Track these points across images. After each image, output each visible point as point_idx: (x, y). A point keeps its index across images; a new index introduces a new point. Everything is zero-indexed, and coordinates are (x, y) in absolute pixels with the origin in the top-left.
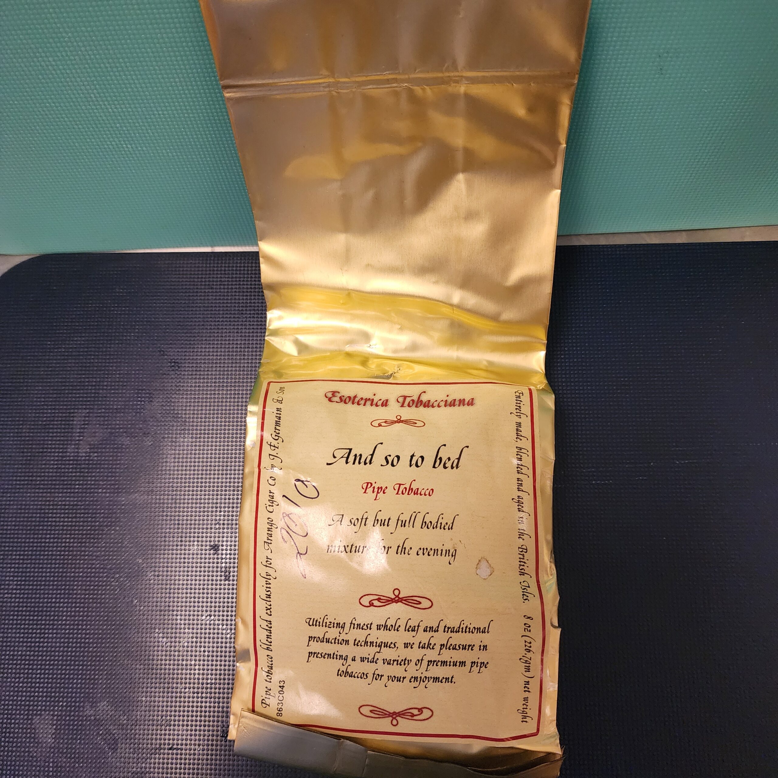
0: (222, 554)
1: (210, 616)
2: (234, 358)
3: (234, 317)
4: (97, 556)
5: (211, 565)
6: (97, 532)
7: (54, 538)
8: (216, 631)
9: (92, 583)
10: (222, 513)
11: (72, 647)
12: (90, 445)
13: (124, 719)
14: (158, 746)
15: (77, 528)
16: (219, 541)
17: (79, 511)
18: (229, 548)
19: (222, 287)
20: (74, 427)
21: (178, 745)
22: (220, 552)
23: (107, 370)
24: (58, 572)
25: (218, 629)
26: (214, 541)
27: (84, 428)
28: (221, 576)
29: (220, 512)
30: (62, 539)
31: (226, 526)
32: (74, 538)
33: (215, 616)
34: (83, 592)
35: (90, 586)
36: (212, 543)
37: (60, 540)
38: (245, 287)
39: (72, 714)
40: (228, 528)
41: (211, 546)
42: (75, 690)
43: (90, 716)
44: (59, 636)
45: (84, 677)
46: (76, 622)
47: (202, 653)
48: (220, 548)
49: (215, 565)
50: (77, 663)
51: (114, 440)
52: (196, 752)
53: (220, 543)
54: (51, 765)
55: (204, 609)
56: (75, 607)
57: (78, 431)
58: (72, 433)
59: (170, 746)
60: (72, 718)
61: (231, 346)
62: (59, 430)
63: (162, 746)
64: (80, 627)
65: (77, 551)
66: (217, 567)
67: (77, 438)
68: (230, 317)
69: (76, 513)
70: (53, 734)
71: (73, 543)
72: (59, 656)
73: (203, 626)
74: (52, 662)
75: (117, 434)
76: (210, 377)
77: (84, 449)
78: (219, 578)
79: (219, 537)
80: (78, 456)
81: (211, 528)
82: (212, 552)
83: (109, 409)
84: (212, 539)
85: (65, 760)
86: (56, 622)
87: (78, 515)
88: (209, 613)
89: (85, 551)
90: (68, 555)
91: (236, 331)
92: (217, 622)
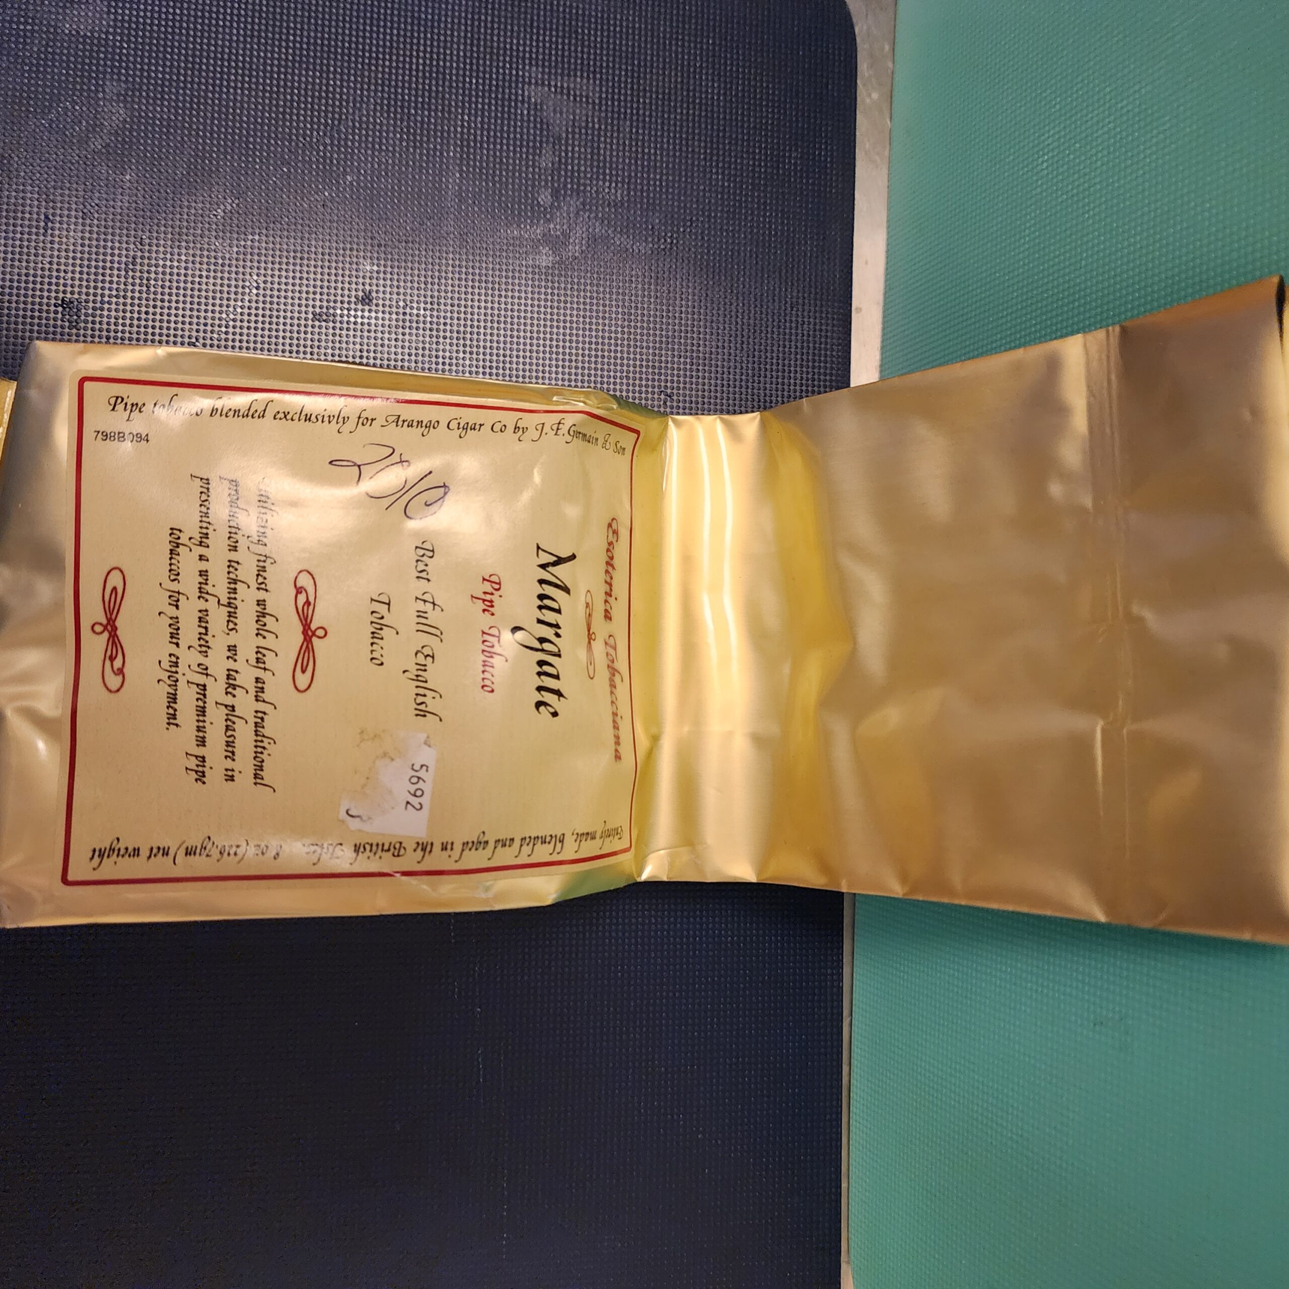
0: (356, 310)
1: (257, 288)
2: (676, 340)
3: (743, 342)
4: (360, 110)
5: (339, 292)
6: (399, 110)
7: (391, 41)
8: (233, 296)
9: (316, 101)
10: (422, 312)
11: (214, 66)
12: (541, 105)
13: (97, 144)
14: (51, 197)
15: (407, 78)
16: (377, 305)
17: (434, 82)
18: (366, 321)
19: (794, 325)
20: (572, 79)
21: (52, 229)
22: (360, 307)
23: (662, 135)
24: (336, 46)
25: (235, 300)
26: (377, 298)
27: (568, 95)
28: (321, 307)
29: (425, 309)
30: (391, 54)
31: (401, 317)
32: (390, 74)
33: (257, 295)
34: (303, 86)
35: (313, 97)
36: (374, 295)
37: (387, 50)
38: (792, 363)
39: (109, 63)
40: (397, 320)
41: (370, 292)
42: (146, 67)
43: (104, 92)
44: (234, 45)
45: (167, 83)
46: (254, 73)
47: (197, 273)
48: (367, 308)
49: (339, 298)
50: (189, 72)
51: (547, 142)
52: (40, 258)
53: (374, 308)
54: (29, 27)
55: (269, 279)
56: (279, 73)
57: (565, 85)
58: (562, 75)
59: (51, 217)
60: (102, 62)
61: (695, 336)
62: (566, 53)
63: (51, 204)
64: (247, 79)
65: (369, 77)
66: (335, 302)
67: (553, 83)
68: (743, 336)
69: (431, 78)
70: (78, 32)
71: (383, 72)
72: (201, 44)
73: (241, 276)
74: (192, 33)
75: (557, 147)
76: (646, 299)
77: (534, 93)
78: (318, 303)
79: (384, 306)
80: (524, 82)
81: (398, 294)
82: (360, 294)
83: (599, 136)
84: (381, 295)
85: (35, 49)
86: (256, 40)
87: (427, 81)
88: (262, 285)
89: (369, 90)
90: (363, 64)
91: (720, 344)
92: (247, 298)
